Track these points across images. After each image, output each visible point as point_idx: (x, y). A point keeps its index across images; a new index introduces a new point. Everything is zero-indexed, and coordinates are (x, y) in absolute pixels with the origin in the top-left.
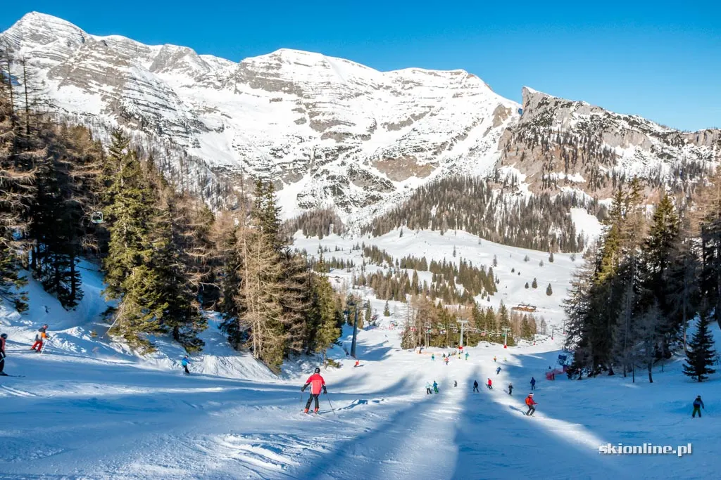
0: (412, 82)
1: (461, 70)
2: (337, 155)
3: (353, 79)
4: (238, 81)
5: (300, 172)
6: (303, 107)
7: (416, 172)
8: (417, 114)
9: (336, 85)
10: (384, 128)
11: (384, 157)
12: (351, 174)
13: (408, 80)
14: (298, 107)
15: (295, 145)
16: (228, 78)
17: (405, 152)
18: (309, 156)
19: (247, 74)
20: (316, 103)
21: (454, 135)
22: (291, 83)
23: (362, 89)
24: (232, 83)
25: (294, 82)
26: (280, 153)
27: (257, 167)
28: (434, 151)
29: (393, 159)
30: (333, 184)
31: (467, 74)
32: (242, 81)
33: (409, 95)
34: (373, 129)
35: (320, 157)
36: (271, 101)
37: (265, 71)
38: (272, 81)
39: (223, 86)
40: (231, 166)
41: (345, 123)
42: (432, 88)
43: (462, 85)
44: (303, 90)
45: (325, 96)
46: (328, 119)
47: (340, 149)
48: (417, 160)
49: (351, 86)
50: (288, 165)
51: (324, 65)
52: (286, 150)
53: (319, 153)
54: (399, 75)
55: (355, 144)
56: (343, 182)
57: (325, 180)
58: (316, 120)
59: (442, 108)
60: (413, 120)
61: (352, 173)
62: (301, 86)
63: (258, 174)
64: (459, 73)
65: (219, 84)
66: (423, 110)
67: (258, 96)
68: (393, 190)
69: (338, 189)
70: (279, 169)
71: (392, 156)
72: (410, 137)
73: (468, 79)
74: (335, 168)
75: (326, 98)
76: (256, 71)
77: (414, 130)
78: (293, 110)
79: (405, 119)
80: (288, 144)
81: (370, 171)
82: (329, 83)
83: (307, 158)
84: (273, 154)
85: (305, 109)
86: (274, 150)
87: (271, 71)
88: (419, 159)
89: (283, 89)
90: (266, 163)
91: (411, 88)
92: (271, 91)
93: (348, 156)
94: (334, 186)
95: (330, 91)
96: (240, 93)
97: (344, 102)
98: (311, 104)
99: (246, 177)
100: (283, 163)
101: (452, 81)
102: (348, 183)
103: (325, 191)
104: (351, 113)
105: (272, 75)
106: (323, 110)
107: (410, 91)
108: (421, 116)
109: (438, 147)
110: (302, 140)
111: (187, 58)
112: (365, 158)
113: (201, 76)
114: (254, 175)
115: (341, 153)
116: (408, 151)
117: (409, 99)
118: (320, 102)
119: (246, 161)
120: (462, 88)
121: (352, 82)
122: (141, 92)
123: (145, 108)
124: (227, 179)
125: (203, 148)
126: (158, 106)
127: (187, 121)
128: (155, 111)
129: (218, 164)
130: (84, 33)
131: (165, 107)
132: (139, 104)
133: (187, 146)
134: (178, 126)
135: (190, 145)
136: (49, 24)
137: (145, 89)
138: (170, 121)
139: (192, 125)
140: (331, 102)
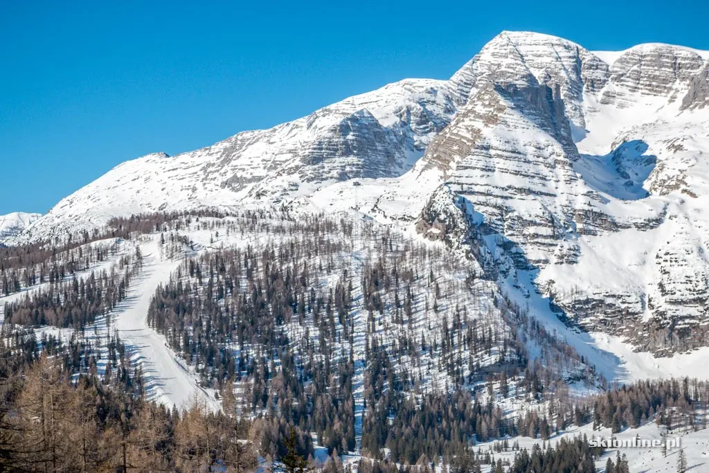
27: (677, 295)
63: (672, 311)
99: (648, 315)
114: (663, 314)
122: (488, 169)
123: (482, 199)
124: (604, 322)
125: (582, 266)
126: (512, 191)
127: (571, 214)
128: (500, 201)
129: (590, 292)
130: (583, 51)
131: (530, 192)
132: (472, 193)
133: (546, 262)
134: (540, 224)
135: (554, 259)
136: (523, 50)
137: (500, 163)
138: (526, 217)
139: (580, 218)
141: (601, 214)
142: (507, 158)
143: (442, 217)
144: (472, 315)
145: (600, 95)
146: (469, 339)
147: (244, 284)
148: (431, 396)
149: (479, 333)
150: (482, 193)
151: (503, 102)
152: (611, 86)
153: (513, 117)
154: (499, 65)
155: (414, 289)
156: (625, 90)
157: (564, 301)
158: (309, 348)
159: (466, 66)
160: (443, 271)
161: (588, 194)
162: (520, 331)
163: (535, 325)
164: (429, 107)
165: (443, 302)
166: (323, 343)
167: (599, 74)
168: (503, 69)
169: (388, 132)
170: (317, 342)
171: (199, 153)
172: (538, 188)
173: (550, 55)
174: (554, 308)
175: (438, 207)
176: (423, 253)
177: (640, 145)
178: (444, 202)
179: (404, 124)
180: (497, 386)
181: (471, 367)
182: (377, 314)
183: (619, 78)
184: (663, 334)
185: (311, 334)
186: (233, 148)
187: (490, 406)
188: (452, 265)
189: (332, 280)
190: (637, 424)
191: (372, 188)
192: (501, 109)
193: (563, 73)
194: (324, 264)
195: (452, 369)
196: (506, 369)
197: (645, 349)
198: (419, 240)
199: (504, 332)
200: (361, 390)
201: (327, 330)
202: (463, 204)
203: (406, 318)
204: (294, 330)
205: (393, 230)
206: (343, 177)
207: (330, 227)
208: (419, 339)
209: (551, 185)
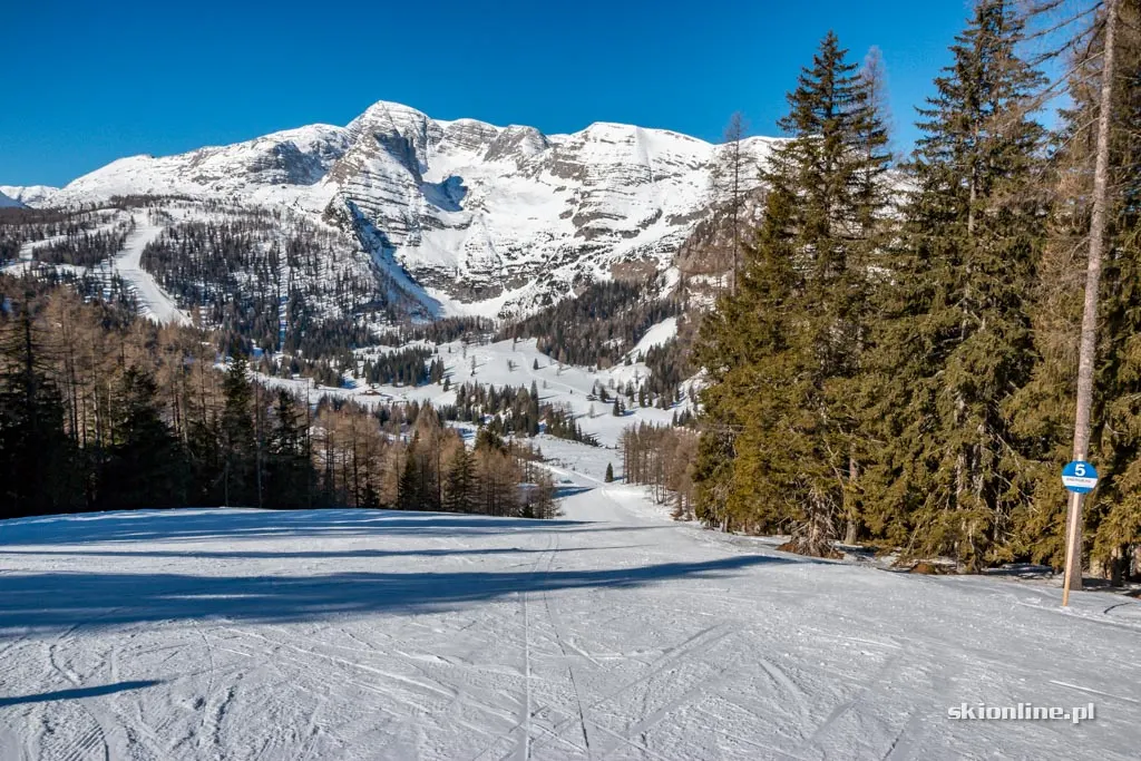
0: (744, 156)
2: (578, 257)
3: (665, 157)
5: (527, 276)
6: (578, 197)
9: (629, 167)
10: (666, 221)
12: (576, 280)
13: (742, 152)
14: (574, 196)
15: (541, 244)
17: (650, 252)
18: (548, 257)
19: (554, 157)
20: (594, 190)
22: (583, 167)
23: (673, 169)
24: (540, 171)
25: (586, 164)
26: (515, 254)
27: (476, 269)
30: (549, 291)
32: (548, 167)
34: (649, 223)
35: (557, 259)
36: (555, 190)
37: (567, 153)
38: (569, 165)
40: (443, 268)
41: (609, 216)
44: (589, 175)
45: (608, 181)
46: (592, 211)
47: (584, 249)
49: (656, 167)
50: (517, 268)
51: (628, 141)
52: (524, 250)
53: (560, 253)
54: (735, 147)
55: (608, 243)
56: (561, 288)
57: (544, 286)
58: (580, 214)
60: (710, 209)
61: (578, 278)
62: (590, 170)
63: (472, 277)
67: (550, 185)
69: (549, 297)
70: (505, 272)
74: (564, 272)
75: (605, 184)
76: (562, 152)
78: (567, 201)
79: (701, 210)
80: (533, 242)
82: (621, 164)
83: (545, 260)
84: (508, 254)
85: (579, 199)
86: (510, 249)
87: (573, 153)
89: (573, 174)
90: (490, 264)
92: (562, 178)
93: (590, 258)
95: (617, 174)
96: (539, 181)
97: (631, 188)
98: (588, 193)
99: (459, 279)
100: (513, 266)
103: (536, 300)
104: (631, 203)
105: (571, 157)
106: (594, 200)
110: (552, 238)
111: (524, 141)
112: (607, 260)
113: (524, 163)
114: (467, 279)
115: (584, 255)
116: (653, 250)
118: (598, 190)
119: (467, 263)
121: (659, 161)
122: (368, 186)
123: (364, 203)
124: (433, 282)
125: (422, 248)
126: (382, 200)
127: (417, 217)
128: (374, 206)
129: (426, 264)
130: (428, 119)
131: (393, 201)
132: (357, 199)
133: (401, 244)
134: (398, 222)
135: (406, 243)
136: (391, 113)
137: (375, 183)
138: (390, 217)
139: (422, 220)
140: (607, 190)
141: (434, 219)
142: (379, 180)
143: (338, 212)
144: (355, 273)
145: (437, 147)
146: (354, 288)
147: (208, 245)
148: (328, 320)
149: (359, 283)
150: (363, 200)
151: (378, 145)
152: (444, 142)
153: (384, 155)
154: (377, 122)
155: (319, 256)
156: (452, 146)
157: (411, 268)
158: (250, 287)
159: (356, 119)
160: (338, 246)
161: (427, 206)
162: (384, 285)
163: (393, 281)
164: (332, 144)
165: (338, 264)
166: (260, 285)
167: (437, 134)
168: (379, 124)
169: (305, 156)
170: (256, 284)
171: (176, 157)
172: (398, 200)
173: (408, 119)
174: (405, 272)
175: (336, 206)
176: (325, 233)
177: (459, 180)
178: (339, 204)
179: (316, 152)
180: (369, 316)
181: (354, 304)
182: (296, 270)
183: (448, 138)
184: (467, 290)
185: (253, 279)
186: (200, 156)
187: (365, 327)
188: (343, 242)
189: (267, 247)
190: (450, 341)
191: (295, 191)
192: (377, 149)
193: (415, 131)
194: (261, 236)
195: (342, 304)
196: (374, 306)
197: (456, 298)
198: (323, 226)
199: (374, 284)
200: (284, 315)
201: (263, 277)
202: (351, 206)
203: (314, 273)
204: (241, 276)
205: (307, 218)
206: (275, 182)
207: (266, 213)
208: (321, 286)
209: (406, 199)
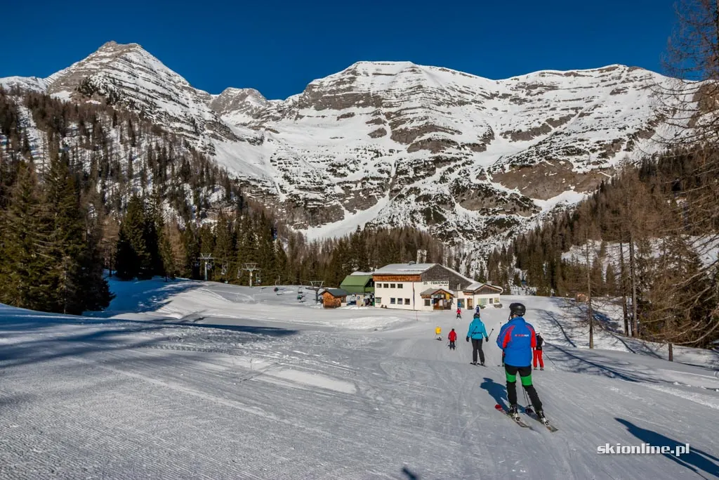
0: (542, 86)
1: (616, 65)
2: (434, 169)
3: (456, 87)
4: (301, 107)
5: (373, 194)
6: (383, 117)
7: (572, 184)
8: (556, 118)
9: (430, 89)
10: (505, 137)
11: (512, 166)
12: (458, 192)
13: (535, 83)
14: (374, 118)
15: (368, 160)
16: (290, 107)
17: (550, 155)
18: (389, 173)
19: (313, 96)
20: (402, 110)
21: (632, 131)
22: (368, 95)
23: (470, 98)
24: (294, 112)
25: (371, 92)
26: (342, 171)
27: (302, 184)
28: (599, 152)
29: (531, 166)
30: (427, 206)
31: (627, 68)
32: (306, 106)
33: (539, 100)
34: (488, 137)
35: (406, 172)
36: (338, 118)
37: (334, 88)
38: (343, 96)
39: (283, 116)
40: (259, 181)
41: (444, 130)
42: (574, 90)
43: (622, 80)
44: (383, 99)
45: (416, 101)
46: (418, 125)
47: (438, 161)
48: (572, 166)
49: (452, 93)
50: (354, 185)
51: (413, 71)
52: (351, 166)
53: (403, 167)
54: (520, 81)
55: (462, 156)
56: (444, 202)
57: (413, 203)
58: (401, 129)
59: (596, 106)
60: (550, 126)
61: (458, 190)
62: (381, 95)
63: (302, 194)
64: (614, 69)
65: (279, 115)
66: (565, 113)
67: (323, 117)
68: (534, 212)
69: (435, 213)
70: (338, 190)
71: (526, 163)
72: (553, 140)
73: (630, 73)
74: (429, 186)
75: (416, 104)
76: (323, 90)
77: (556, 134)
78: (367, 123)
79: (539, 126)
80: (356, 159)
81: (490, 187)
82: (420, 87)
83: (386, 175)
84: (331, 170)
85: (386, 120)
86: (333, 165)
87: (341, 87)
88: (576, 165)
89: (356, 103)
90: (318, 179)
91: (541, 93)
92: (340, 109)
93: (451, 170)
94: (428, 209)
95: (422, 95)
96: (301, 117)
97: (443, 108)
98: (394, 113)
99: (283, 198)
100: (345, 182)
101: (604, 78)
102: (453, 205)
103: (414, 218)
104: (453, 121)
105: (344, 90)
106: (411, 117)
107: (540, 96)
108: (564, 120)
109: (606, 146)
110: (378, 154)
111: (249, 99)
112: (479, 171)
113: (260, 112)
114: (296, 196)
115: (440, 167)
116: (554, 153)
117: (538, 104)
118: (407, 109)
119: (286, 177)
120: (623, 82)
121: (453, 89)
122: (133, 75)
123: (133, 93)
126: (157, 95)
127: (203, 122)
131: (170, 98)
132: (123, 87)
134: (183, 122)
137: (142, 74)
140: (422, 107)
141: (225, 127)
142: (147, 72)
150: (132, 89)
161: (211, 112)
172: (175, 98)
175: (96, 84)
209: (184, 100)
